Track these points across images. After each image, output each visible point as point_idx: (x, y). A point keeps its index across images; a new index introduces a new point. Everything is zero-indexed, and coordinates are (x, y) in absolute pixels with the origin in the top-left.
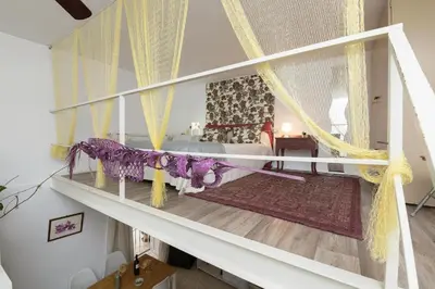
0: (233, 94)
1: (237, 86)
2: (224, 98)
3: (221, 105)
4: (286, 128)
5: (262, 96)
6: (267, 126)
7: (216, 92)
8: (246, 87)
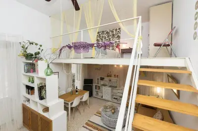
0: (106, 36)
1: (107, 33)
2: (103, 37)
3: (102, 39)
4: (124, 46)
5: (116, 36)
6: (118, 46)
7: (100, 35)
8: (111, 33)
